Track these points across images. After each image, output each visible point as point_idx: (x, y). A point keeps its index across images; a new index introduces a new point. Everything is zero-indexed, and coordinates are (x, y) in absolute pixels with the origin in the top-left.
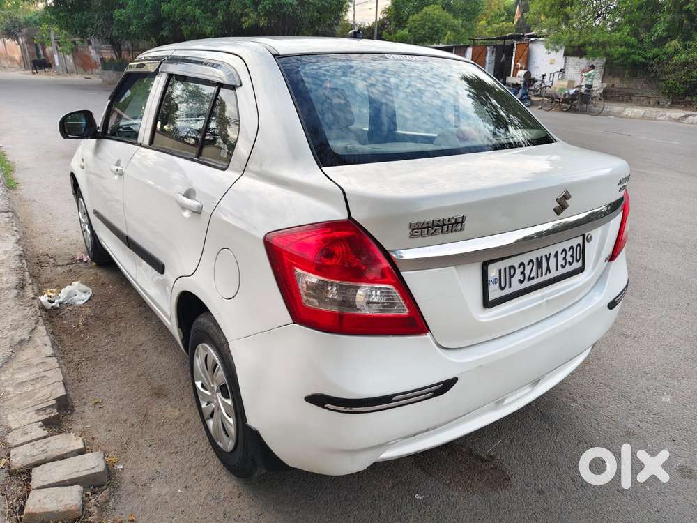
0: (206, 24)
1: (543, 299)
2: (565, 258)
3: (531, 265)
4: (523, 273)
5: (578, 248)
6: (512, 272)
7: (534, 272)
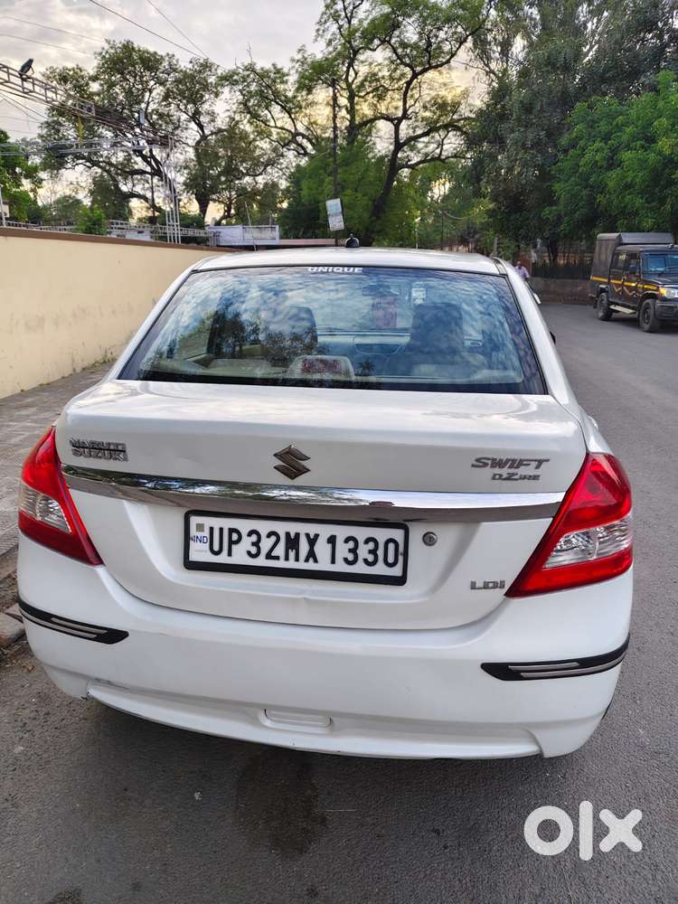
0: (647, 216)
1: (300, 594)
2: (354, 551)
3: (273, 539)
4: (256, 544)
5: (391, 546)
6: (235, 537)
7: (280, 550)
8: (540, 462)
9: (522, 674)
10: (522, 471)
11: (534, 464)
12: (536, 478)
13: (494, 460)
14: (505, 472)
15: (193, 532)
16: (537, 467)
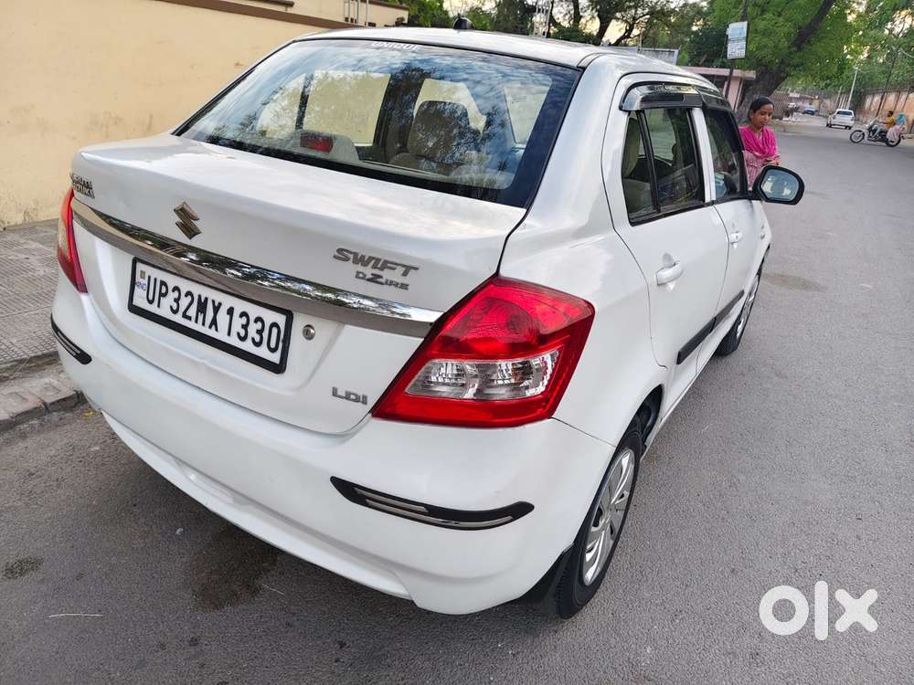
1: (202, 359)
2: (245, 327)
3: (189, 298)
4: (177, 300)
5: (275, 330)
6: (164, 290)
7: (192, 312)
8: (408, 269)
9: (368, 501)
10: (387, 275)
11: (401, 270)
12: (404, 286)
13: (355, 254)
14: (369, 271)
15: (138, 278)
16: (405, 274)
